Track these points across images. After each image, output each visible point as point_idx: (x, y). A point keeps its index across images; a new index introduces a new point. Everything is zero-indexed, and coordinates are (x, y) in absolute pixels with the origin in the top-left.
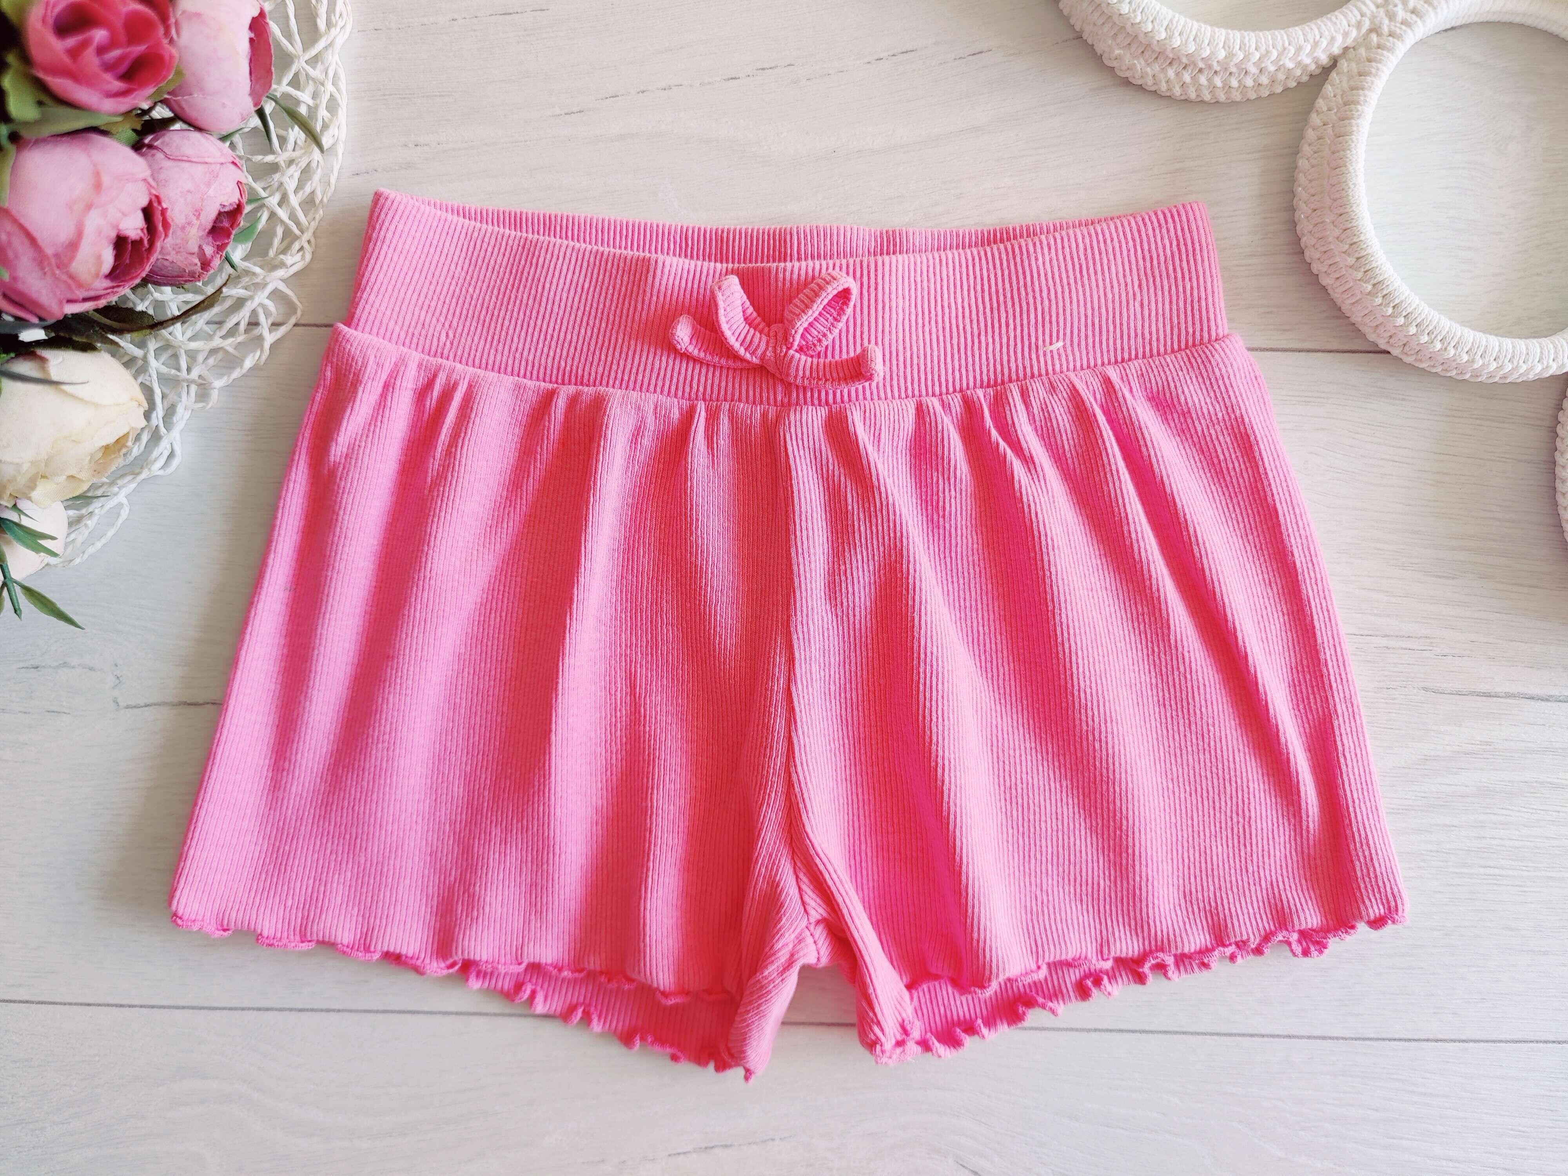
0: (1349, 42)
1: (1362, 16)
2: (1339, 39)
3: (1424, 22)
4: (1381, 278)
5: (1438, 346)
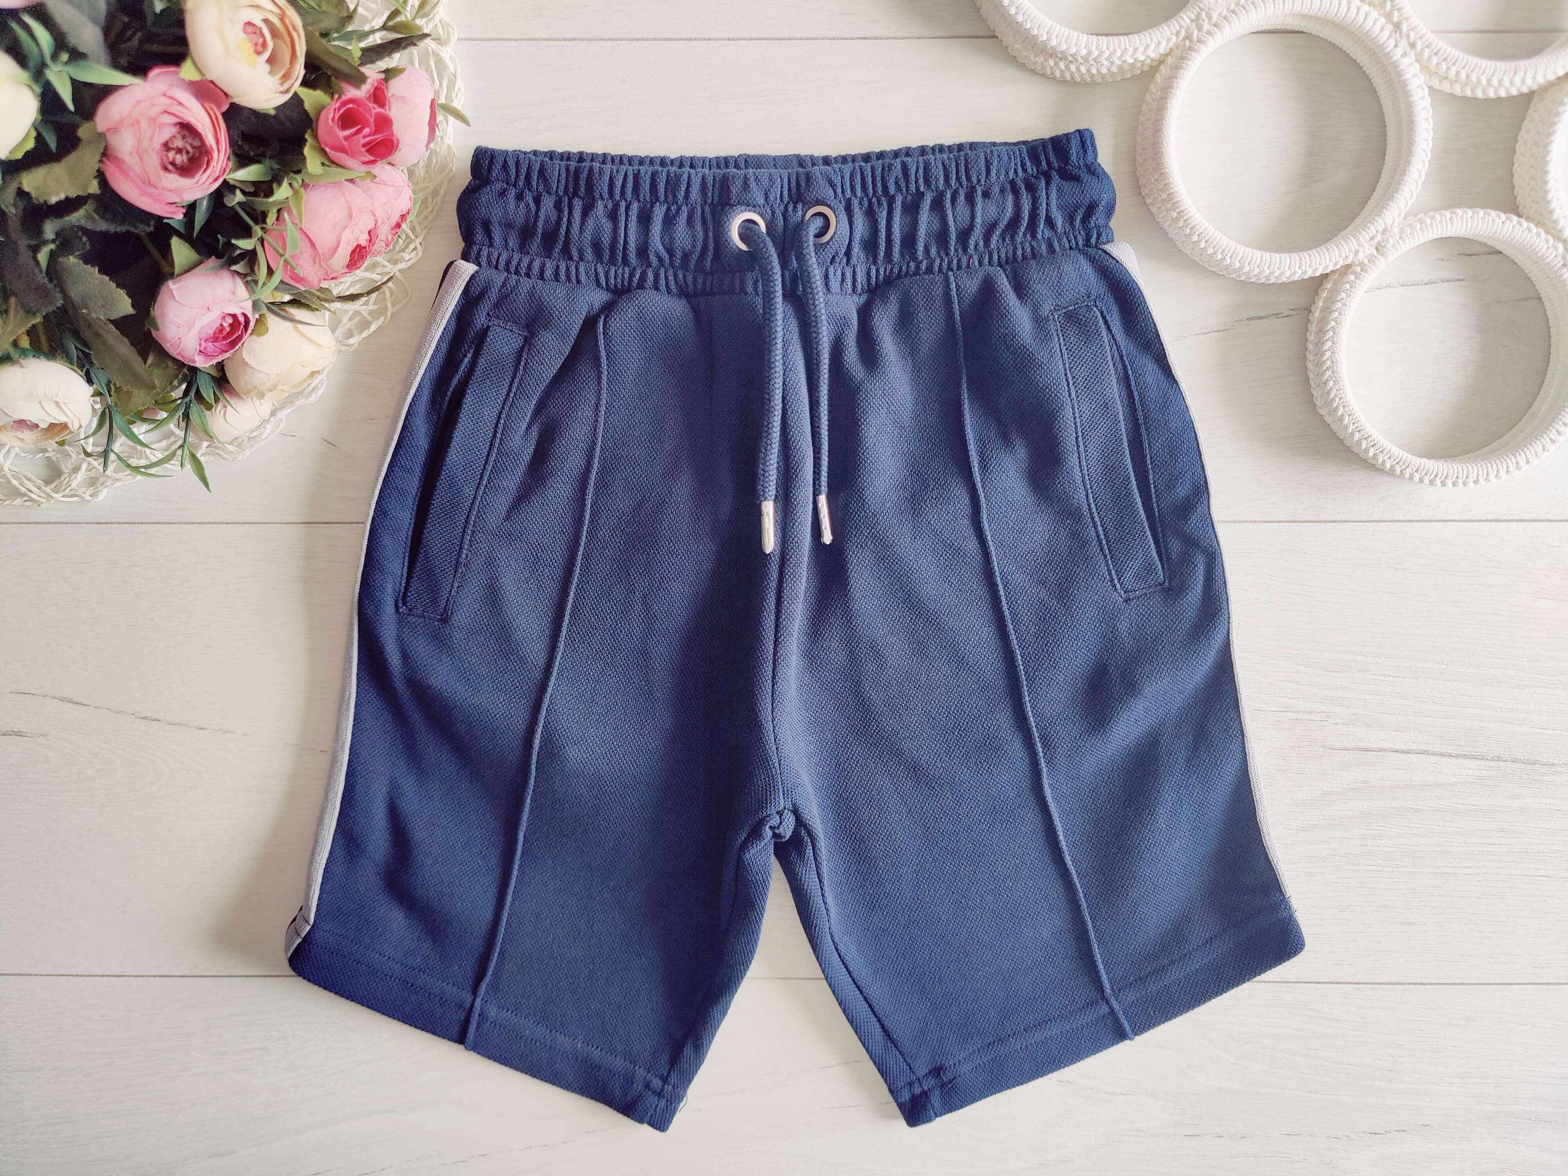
0: (1171, 44)
1: (1181, 27)
2: (1164, 43)
3: (1222, 33)
4: (1182, 209)
5: (1220, 256)
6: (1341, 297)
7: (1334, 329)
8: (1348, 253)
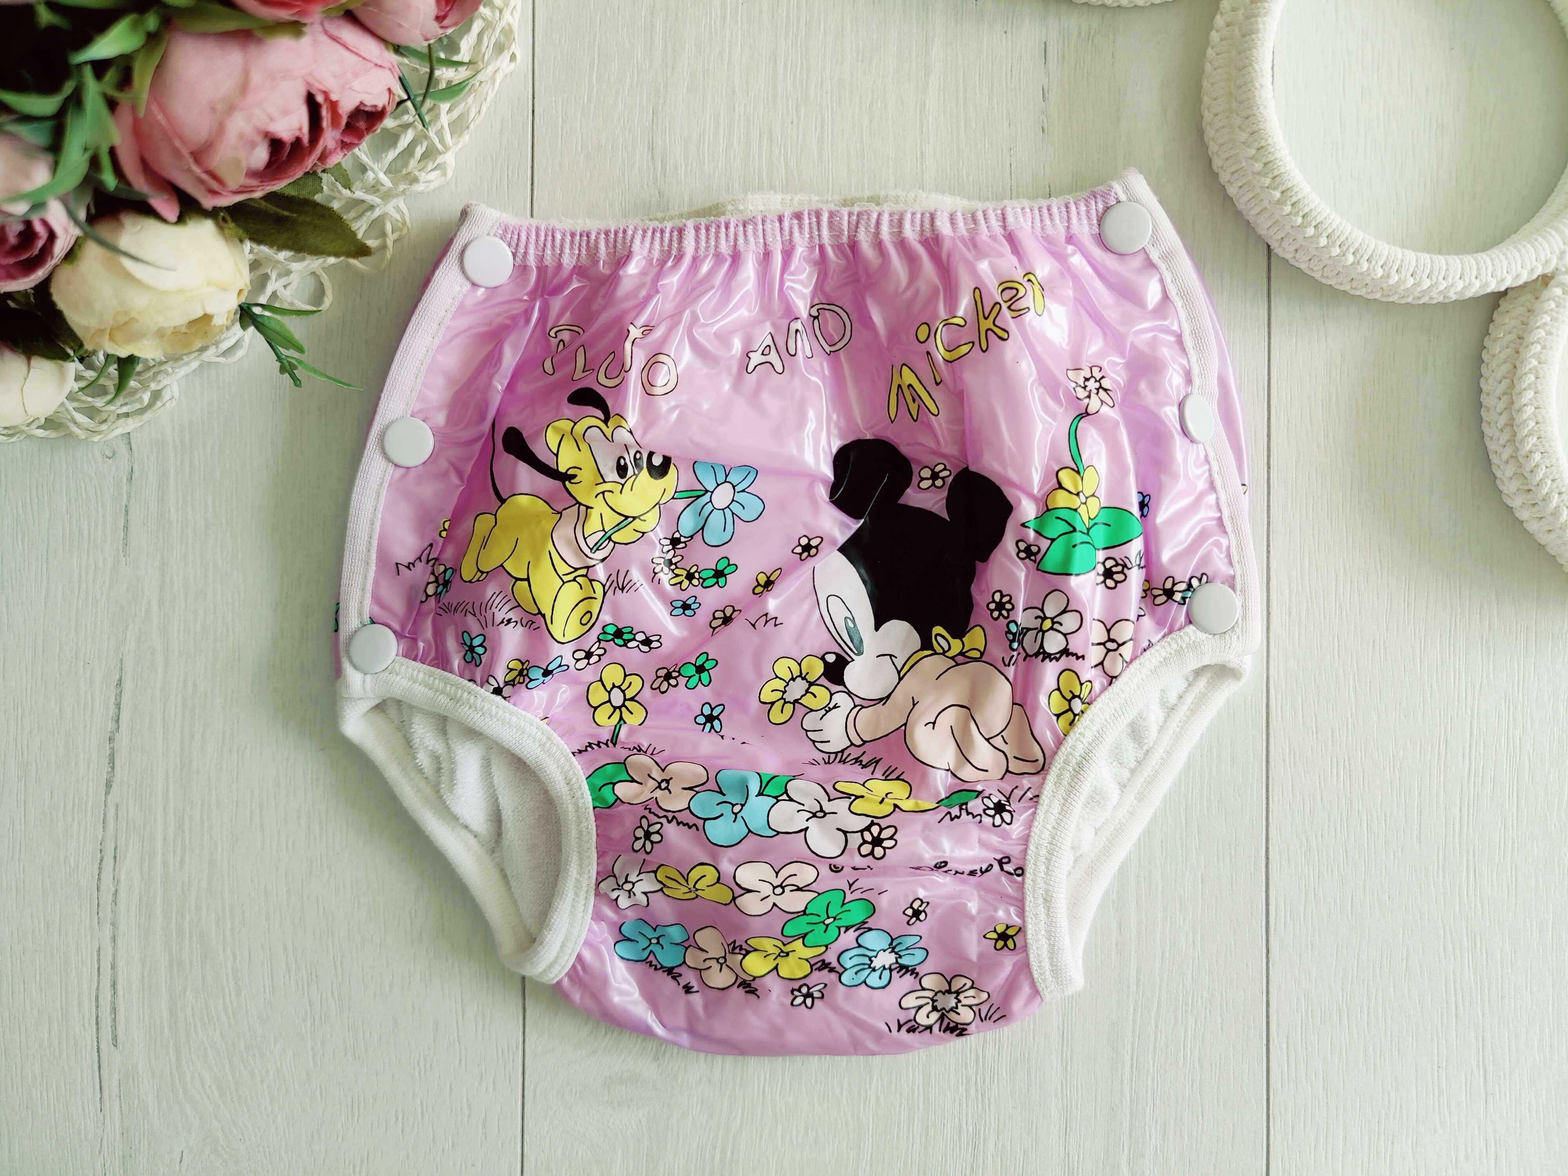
6: (1543, 321)
7: (1537, 371)
8: (1549, 255)
